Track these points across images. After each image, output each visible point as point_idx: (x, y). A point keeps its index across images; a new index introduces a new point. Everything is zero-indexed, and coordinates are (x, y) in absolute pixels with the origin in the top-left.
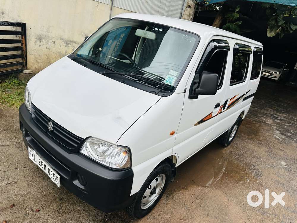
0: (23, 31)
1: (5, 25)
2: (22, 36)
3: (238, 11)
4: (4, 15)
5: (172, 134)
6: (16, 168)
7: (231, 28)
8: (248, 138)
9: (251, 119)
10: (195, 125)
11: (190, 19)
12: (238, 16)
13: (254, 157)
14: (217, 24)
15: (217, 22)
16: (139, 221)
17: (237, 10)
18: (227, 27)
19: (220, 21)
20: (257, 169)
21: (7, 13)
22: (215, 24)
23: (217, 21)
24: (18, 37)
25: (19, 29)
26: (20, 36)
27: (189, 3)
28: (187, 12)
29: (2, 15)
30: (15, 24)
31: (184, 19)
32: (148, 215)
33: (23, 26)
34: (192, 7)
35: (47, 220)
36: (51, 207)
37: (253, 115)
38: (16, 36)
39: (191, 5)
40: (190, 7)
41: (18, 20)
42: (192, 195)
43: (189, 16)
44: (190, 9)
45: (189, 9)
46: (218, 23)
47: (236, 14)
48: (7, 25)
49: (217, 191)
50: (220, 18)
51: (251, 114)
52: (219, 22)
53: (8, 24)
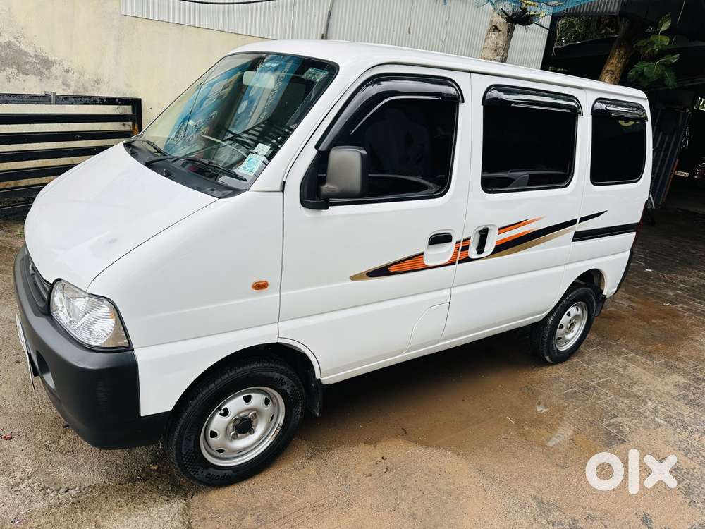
0: (136, 114)
1: (96, 104)
2: (134, 124)
3: (666, 28)
4: (99, 86)
5: (261, 286)
6: (18, 362)
7: (645, 74)
8: (636, 351)
9: (679, 305)
10: (353, 278)
11: (498, 58)
12: (666, 41)
13: (628, 395)
14: (612, 69)
15: (612, 64)
16: (212, 492)
17: (664, 27)
18: (637, 72)
19: (623, 61)
20: (620, 425)
21: (106, 80)
22: (608, 68)
23: (614, 61)
24: (128, 126)
25: (127, 110)
26: (130, 123)
27: (495, 19)
28: (490, 42)
29: (96, 85)
30: (117, 100)
31: (485, 58)
32: (240, 485)
33: (136, 104)
34: (500, 28)
35: (14, 456)
36: (39, 436)
37: (694, 296)
38: (124, 125)
39: (498, 25)
40: (496, 29)
41: (128, 94)
42: (380, 459)
43: (495, 51)
44: (497, 33)
45: (494, 35)
46: (616, 66)
47: (660, 36)
48: (100, 104)
49: (457, 459)
50: (622, 52)
51: (685, 295)
52: (618, 62)
53: (102, 100)
